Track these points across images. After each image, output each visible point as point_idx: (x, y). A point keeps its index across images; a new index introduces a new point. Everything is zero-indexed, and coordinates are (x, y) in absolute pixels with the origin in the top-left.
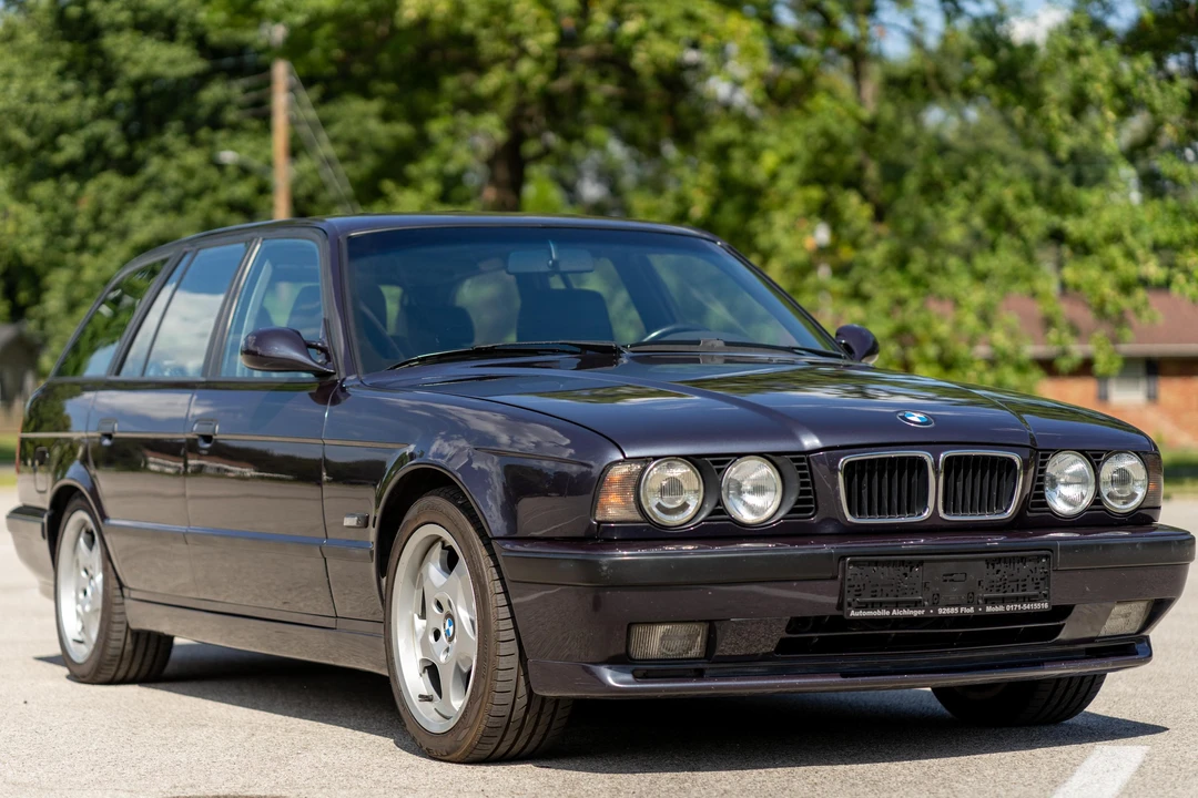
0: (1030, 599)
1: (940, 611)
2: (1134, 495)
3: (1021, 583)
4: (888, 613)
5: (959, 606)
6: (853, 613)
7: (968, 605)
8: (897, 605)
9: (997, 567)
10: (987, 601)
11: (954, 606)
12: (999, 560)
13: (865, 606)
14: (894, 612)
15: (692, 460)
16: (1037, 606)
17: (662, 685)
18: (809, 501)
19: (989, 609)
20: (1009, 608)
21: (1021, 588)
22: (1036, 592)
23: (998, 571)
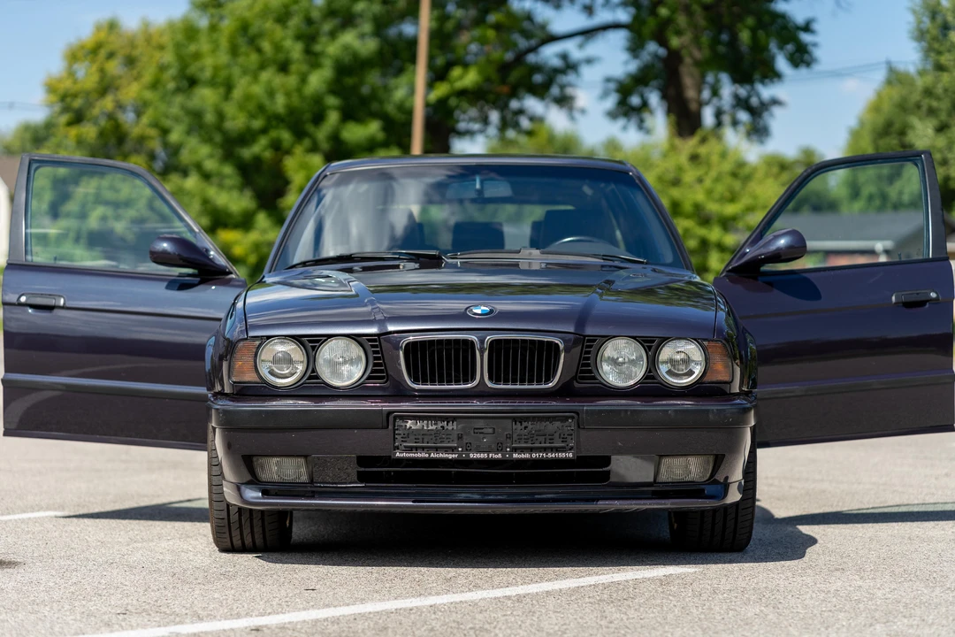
0: (557, 450)
1: (471, 456)
2: (691, 373)
3: (548, 437)
4: (427, 456)
5: (488, 452)
6: (398, 454)
7: (497, 451)
8: (437, 449)
9: (525, 424)
10: (515, 450)
11: (484, 452)
12: (527, 419)
13: (410, 449)
14: (432, 455)
15: (297, 339)
16: (562, 455)
17: (278, 501)
18: (381, 371)
19: (515, 456)
20: (534, 455)
21: (548, 441)
22: (563, 445)
23: (526, 428)
